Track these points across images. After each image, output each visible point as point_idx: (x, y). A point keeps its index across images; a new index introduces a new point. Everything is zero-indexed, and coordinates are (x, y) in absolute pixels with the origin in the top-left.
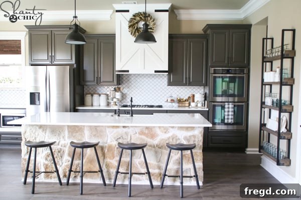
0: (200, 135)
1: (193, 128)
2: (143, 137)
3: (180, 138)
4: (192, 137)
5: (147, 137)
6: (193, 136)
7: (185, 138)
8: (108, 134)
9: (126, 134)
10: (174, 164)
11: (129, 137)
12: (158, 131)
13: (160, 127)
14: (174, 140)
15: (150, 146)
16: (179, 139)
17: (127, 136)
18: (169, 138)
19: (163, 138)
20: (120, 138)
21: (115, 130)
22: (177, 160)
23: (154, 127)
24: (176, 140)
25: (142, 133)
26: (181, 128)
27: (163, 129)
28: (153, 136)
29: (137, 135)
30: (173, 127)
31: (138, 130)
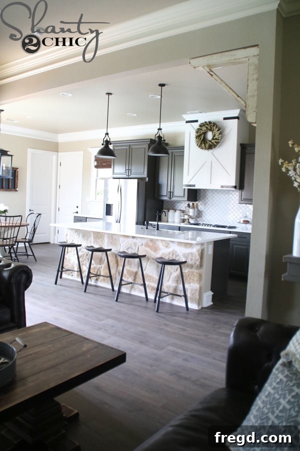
0: (197, 254)
1: (191, 245)
2: (148, 249)
3: (180, 254)
4: (190, 255)
5: (151, 249)
6: (191, 253)
7: (184, 255)
8: (121, 243)
9: (135, 244)
10: (173, 280)
11: (137, 247)
12: (161, 245)
13: (162, 240)
14: (174, 256)
15: (153, 259)
16: (178, 255)
17: (136, 246)
18: (169, 254)
19: (165, 252)
20: (129, 248)
21: (127, 240)
22: (176, 277)
23: (157, 240)
24: (176, 256)
25: (147, 245)
26: (180, 243)
27: (164, 243)
28: (156, 249)
29: (143, 246)
30: (173, 242)
31: (144, 242)
